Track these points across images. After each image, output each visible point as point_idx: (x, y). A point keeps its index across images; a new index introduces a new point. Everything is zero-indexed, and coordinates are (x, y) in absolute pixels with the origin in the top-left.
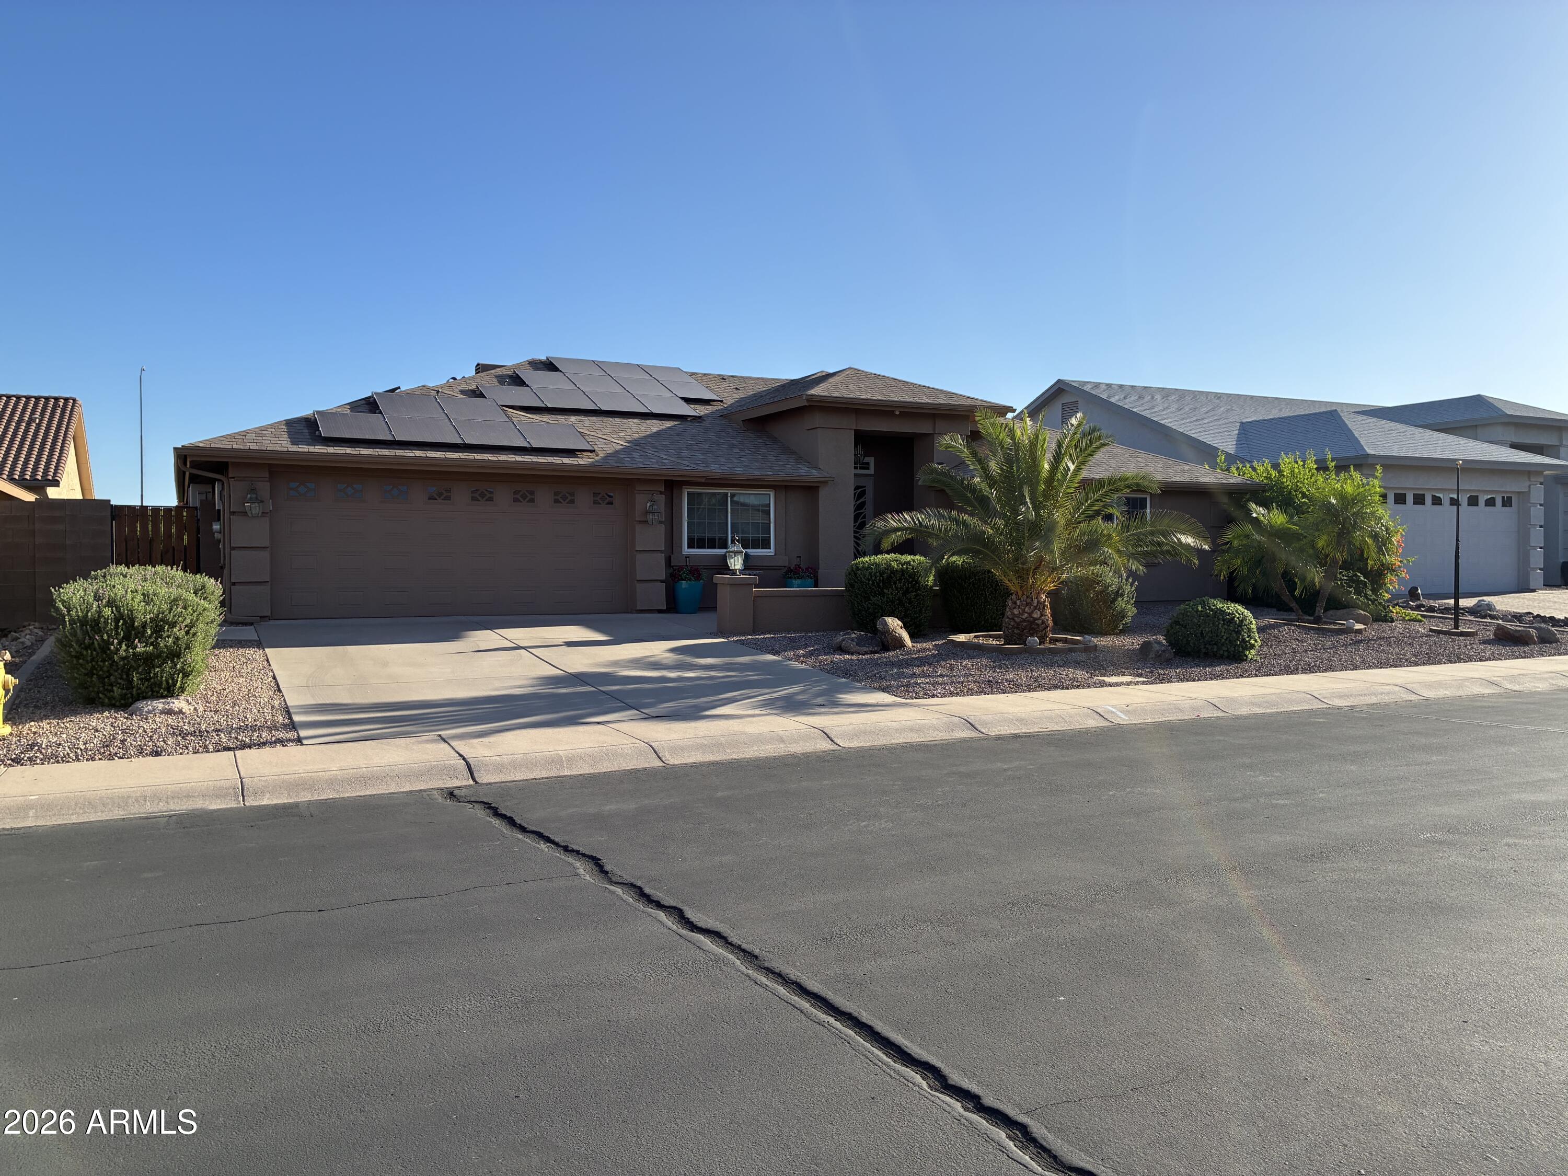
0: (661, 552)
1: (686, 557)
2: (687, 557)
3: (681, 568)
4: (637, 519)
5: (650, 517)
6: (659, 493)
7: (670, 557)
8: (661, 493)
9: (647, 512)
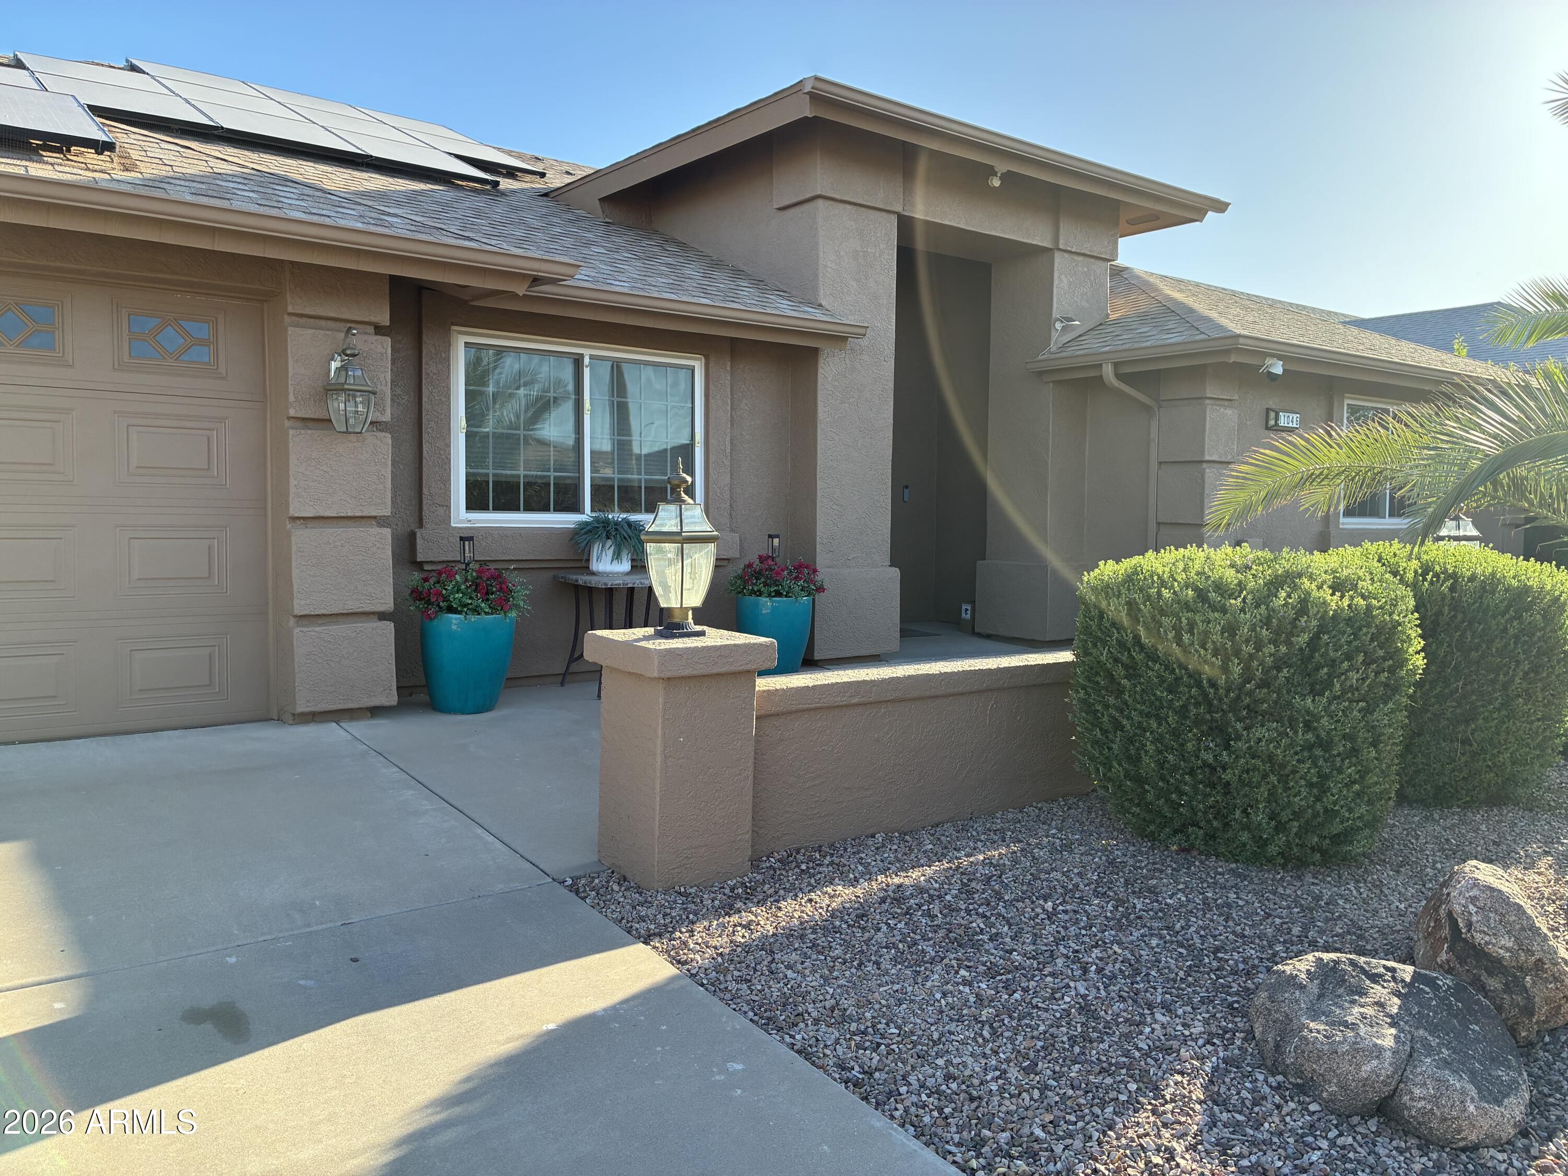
0: (380, 521)
1: (462, 539)
2: (466, 538)
3: (446, 570)
4: (292, 413)
5: (338, 405)
6: (371, 330)
7: (412, 536)
8: (379, 330)
9: (330, 389)
